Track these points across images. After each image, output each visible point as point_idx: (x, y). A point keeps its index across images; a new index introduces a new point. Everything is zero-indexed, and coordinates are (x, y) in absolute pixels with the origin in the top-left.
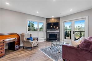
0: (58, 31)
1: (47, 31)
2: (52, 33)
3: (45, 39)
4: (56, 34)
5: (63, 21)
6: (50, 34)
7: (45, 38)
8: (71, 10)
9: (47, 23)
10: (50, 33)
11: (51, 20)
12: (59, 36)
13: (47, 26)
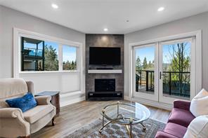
0: (120, 71)
1: (90, 71)
2: (104, 77)
3: (82, 96)
4: (114, 80)
5: (133, 44)
6: (96, 80)
7: (83, 91)
8: (161, 9)
9: (88, 49)
10: (97, 77)
11: (99, 40)
12: (122, 84)
13: (88, 56)
